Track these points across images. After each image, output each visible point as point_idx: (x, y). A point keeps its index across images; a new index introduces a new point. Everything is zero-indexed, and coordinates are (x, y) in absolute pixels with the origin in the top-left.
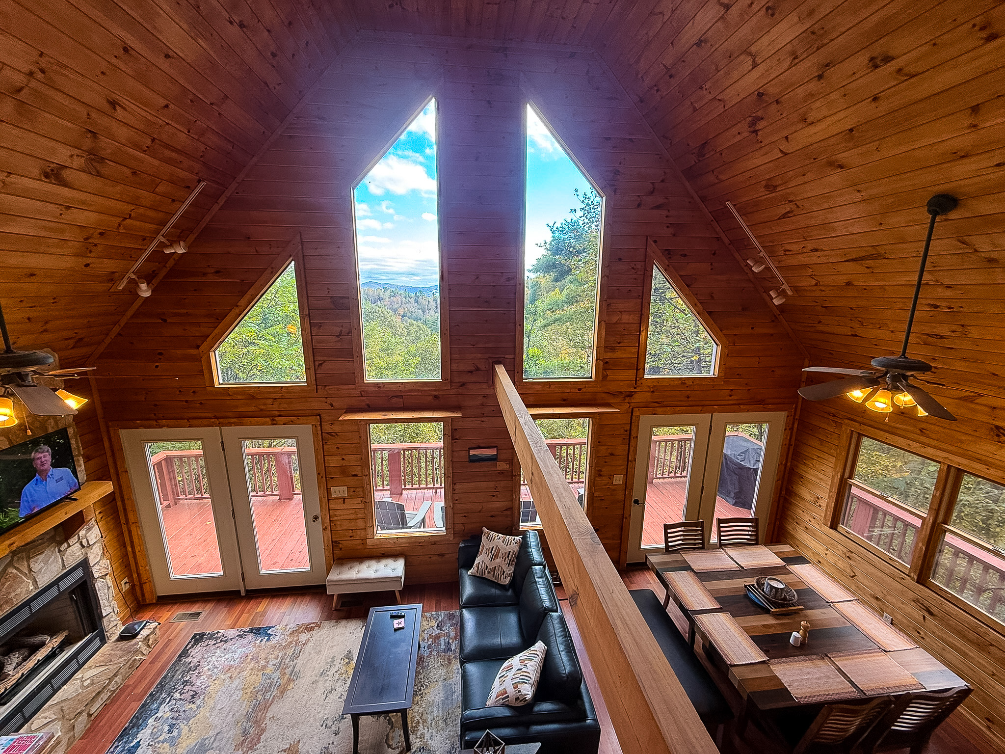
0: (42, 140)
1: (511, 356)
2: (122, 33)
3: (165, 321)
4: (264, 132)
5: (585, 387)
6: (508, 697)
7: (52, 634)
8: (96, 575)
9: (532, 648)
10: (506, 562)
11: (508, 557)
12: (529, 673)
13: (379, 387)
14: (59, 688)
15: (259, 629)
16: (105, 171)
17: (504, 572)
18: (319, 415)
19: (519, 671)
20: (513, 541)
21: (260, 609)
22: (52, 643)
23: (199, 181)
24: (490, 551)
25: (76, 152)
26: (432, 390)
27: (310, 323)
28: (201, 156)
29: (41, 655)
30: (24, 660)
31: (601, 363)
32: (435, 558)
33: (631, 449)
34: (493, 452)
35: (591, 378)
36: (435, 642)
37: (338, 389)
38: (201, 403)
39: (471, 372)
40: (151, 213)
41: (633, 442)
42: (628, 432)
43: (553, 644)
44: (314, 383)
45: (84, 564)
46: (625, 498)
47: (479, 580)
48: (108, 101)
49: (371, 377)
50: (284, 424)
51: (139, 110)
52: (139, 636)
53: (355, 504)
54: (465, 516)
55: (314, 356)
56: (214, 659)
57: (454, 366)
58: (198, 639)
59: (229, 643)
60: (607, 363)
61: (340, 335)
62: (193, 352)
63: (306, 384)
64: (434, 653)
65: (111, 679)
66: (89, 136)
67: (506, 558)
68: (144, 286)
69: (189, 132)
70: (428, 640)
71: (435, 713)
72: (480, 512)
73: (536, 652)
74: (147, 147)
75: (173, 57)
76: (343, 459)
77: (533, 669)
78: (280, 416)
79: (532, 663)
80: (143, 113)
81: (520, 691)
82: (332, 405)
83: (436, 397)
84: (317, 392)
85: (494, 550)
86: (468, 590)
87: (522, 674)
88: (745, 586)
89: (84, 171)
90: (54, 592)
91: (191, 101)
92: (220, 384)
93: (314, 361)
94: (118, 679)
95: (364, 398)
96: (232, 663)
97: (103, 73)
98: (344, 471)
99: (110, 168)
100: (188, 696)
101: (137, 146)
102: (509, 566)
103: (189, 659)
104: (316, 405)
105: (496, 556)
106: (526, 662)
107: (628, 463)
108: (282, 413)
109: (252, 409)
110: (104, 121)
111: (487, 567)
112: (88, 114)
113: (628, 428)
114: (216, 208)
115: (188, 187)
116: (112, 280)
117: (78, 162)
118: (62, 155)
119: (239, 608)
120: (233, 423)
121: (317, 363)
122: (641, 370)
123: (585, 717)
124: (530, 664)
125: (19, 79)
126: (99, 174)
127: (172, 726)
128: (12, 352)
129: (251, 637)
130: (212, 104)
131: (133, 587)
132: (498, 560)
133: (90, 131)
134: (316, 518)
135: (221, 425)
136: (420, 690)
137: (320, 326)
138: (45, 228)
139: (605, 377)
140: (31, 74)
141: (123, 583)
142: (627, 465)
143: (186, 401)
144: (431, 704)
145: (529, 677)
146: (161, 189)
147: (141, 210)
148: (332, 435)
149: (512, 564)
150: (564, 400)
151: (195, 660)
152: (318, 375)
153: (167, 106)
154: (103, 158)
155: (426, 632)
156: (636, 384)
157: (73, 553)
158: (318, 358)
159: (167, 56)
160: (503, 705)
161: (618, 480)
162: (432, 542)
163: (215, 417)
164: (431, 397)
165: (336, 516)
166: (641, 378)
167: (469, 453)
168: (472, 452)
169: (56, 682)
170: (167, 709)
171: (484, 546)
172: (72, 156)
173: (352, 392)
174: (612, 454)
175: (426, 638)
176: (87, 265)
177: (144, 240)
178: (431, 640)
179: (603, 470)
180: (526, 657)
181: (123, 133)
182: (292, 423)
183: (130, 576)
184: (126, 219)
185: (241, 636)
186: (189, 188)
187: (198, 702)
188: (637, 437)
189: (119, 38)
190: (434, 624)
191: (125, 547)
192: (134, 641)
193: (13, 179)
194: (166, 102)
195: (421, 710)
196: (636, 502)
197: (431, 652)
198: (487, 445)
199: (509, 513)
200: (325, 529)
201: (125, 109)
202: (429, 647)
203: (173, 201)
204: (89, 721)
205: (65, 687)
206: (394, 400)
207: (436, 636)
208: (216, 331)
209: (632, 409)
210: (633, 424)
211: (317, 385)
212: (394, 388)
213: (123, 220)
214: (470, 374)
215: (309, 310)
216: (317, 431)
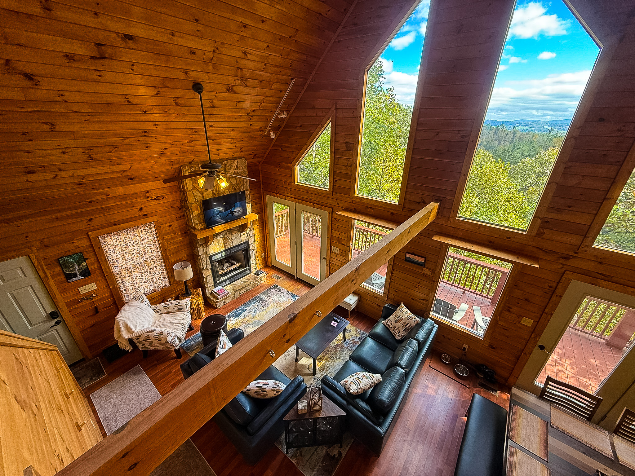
0: (224, 77)
1: (452, 198)
2: (241, 19)
3: (282, 149)
4: (324, 43)
5: (514, 238)
6: (346, 384)
7: (238, 262)
8: (251, 248)
9: (373, 375)
10: (403, 328)
11: (406, 326)
12: (361, 382)
13: (362, 200)
14: (236, 280)
15: (294, 295)
16: (248, 84)
17: (399, 332)
18: (332, 208)
20: (413, 319)
21: (298, 287)
22: (237, 265)
23: (292, 79)
24: (397, 317)
25: (237, 78)
26: (392, 209)
27: (334, 157)
28: (290, 66)
29: (233, 267)
30: (230, 266)
31: (539, 221)
32: (375, 305)
33: (550, 305)
34: (422, 260)
35: (525, 231)
36: (353, 344)
37: (342, 196)
38: (290, 190)
39: (419, 203)
40: (271, 99)
41: (554, 299)
42: (553, 289)
43: (387, 383)
44: (332, 190)
45: (247, 243)
46: (529, 339)
47: (386, 328)
48: (243, 52)
49: (358, 193)
50: (317, 208)
51: (256, 52)
52: (259, 276)
53: (341, 258)
54: (396, 291)
55: (334, 176)
56: (276, 297)
57: (408, 197)
58: (275, 287)
59: (283, 294)
60: (547, 222)
61: (347, 166)
62: (289, 165)
63: (328, 190)
64: (349, 348)
65: (247, 285)
66: (239, 70)
67: (404, 326)
68: (272, 133)
69: (281, 55)
70: (351, 341)
71: (333, 371)
72: (406, 293)
73: (373, 377)
74: (263, 68)
75: (266, 21)
76: (339, 234)
77: (365, 383)
78: (316, 204)
79: (367, 380)
80: (258, 53)
81: (350, 386)
82: (338, 204)
83: (392, 214)
84: (332, 195)
85: (400, 317)
86: (379, 329)
87: (358, 380)
89: (241, 86)
90: (237, 249)
91: (279, 39)
92: (297, 182)
93: (334, 178)
94: (250, 287)
95: (353, 204)
96: (280, 301)
97: (238, 41)
98: (339, 240)
99: (250, 82)
100: (263, 304)
101: (259, 70)
102: (404, 331)
103: (269, 292)
104: (332, 202)
105: (399, 321)
106: (364, 377)
107: (543, 314)
108: (317, 203)
109: (307, 197)
110: (244, 62)
111: (392, 324)
112: (237, 61)
113: (554, 285)
114: (303, 91)
115: (287, 83)
116: (262, 130)
117: (238, 82)
118: (231, 81)
119: (292, 283)
120: (300, 202)
121: (335, 180)
122: (590, 239)
123: (380, 425)
124: (365, 379)
125: (210, 55)
126: (247, 86)
127: (255, 311)
128: (211, 163)
129: (290, 295)
130: (290, 37)
131: (265, 258)
132: (399, 324)
133: (239, 68)
134: (324, 258)
135: (296, 202)
136: (333, 358)
137: (338, 159)
138: (232, 112)
139: (540, 234)
140: (214, 51)
141: (262, 254)
142: (542, 315)
143: (286, 188)
144: (334, 367)
145: (359, 384)
146: (274, 86)
147: (267, 98)
148: (336, 220)
149: (405, 331)
150: (491, 242)
151: (271, 294)
152: (334, 186)
153: (268, 46)
154: (247, 79)
155: (352, 337)
156: (578, 250)
157: (244, 237)
158: (335, 177)
159: (263, 21)
161: (527, 322)
162: (374, 296)
163: (294, 198)
164: (389, 213)
165: (332, 261)
166: (587, 246)
167: (406, 255)
168: (408, 255)
169: (236, 278)
170: (257, 305)
171: (396, 312)
172: (235, 80)
173: (348, 199)
174: (527, 300)
175: (350, 339)
176: (251, 125)
177: (271, 111)
178: (352, 342)
179: (513, 308)
180: (366, 376)
181: (251, 65)
182: (321, 209)
183: (265, 253)
184: (262, 103)
185: (287, 294)
186: (287, 84)
187: (265, 308)
188: (561, 296)
189: (241, 22)
190: (358, 336)
191: (265, 241)
192: (258, 276)
193: (218, 94)
194: (267, 44)
195: (328, 365)
196: (542, 347)
197: (348, 346)
198: (420, 255)
199: (424, 302)
200: (327, 265)
201: (250, 54)
202: (349, 344)
203: (281, 91)
204: (239, 295)
205: (237, 281)
206: (369, 209)
207: (355, 342)
208: (298, 156)
209: (565, 271)
210: (560, 284)
211: (333, 192)
212: (369, 202)
213: (261, 104)
214: (417, 204)
215: (335, 149)
216: (330, 216)
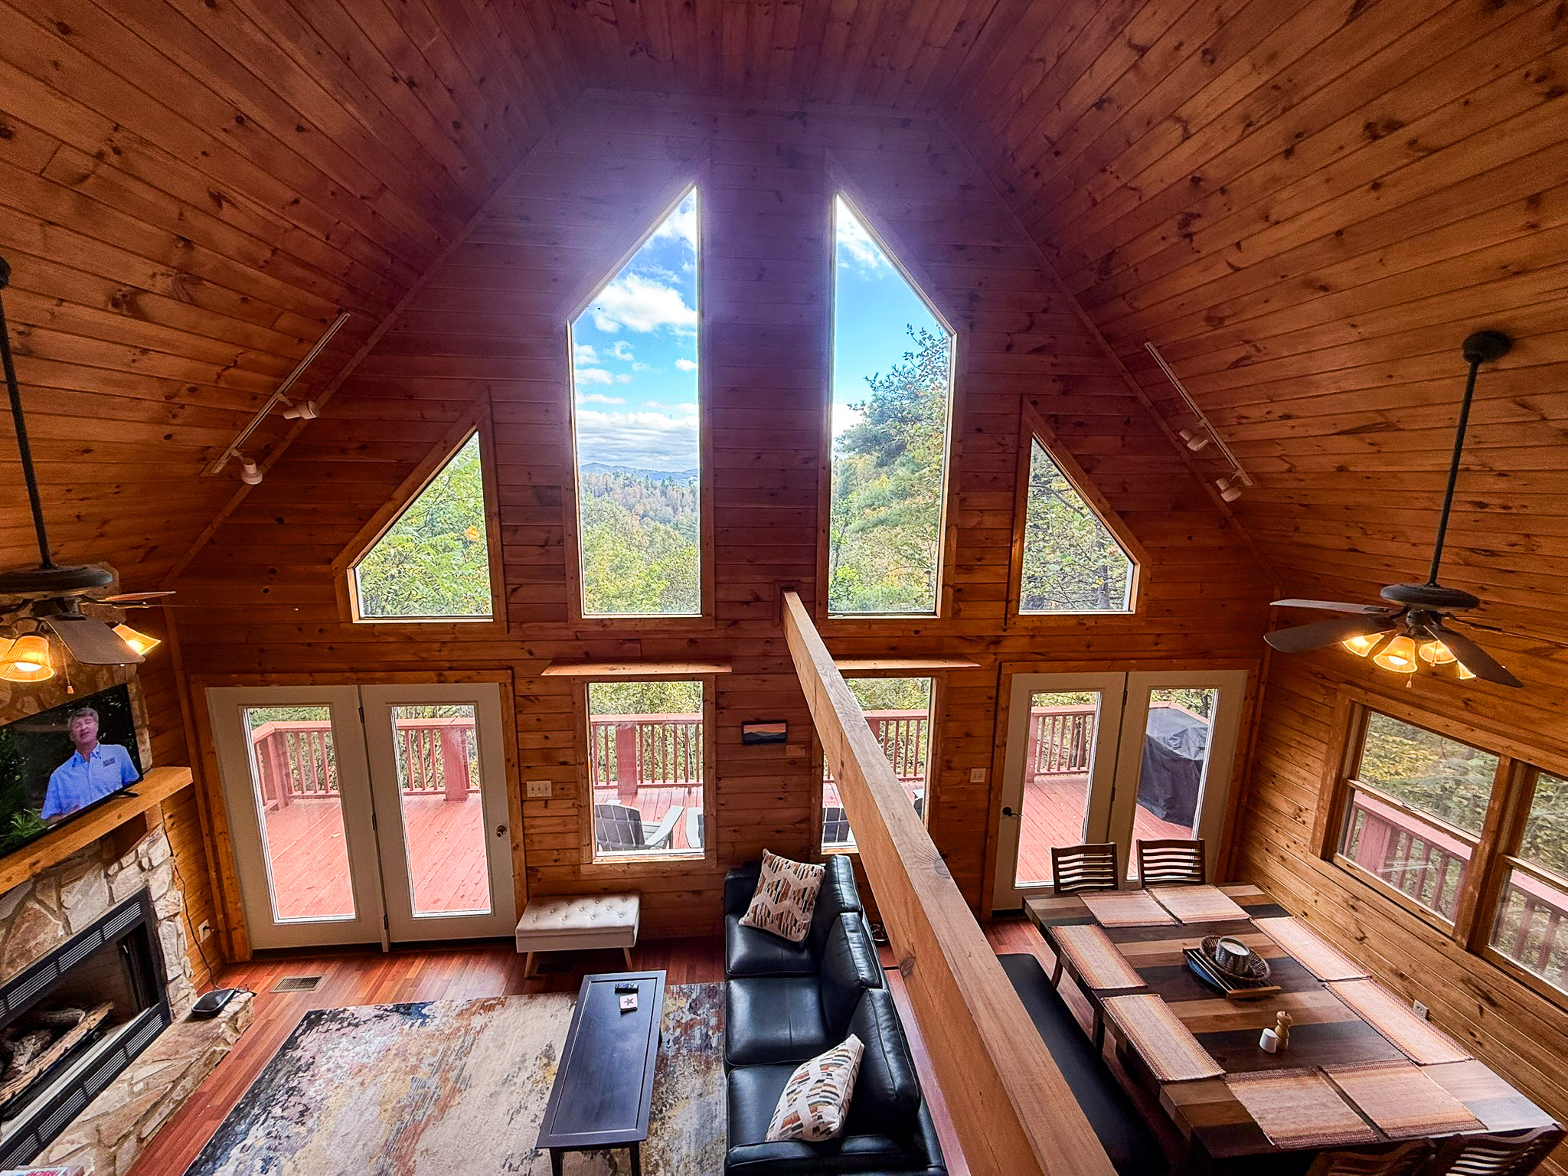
0: (111, 251)
1: (810, 579)
2: (233, 95)
3: (280, 521)
4: (439, 239)
5: (926, 629)
6: (801, 1126)
7: (90, 1007)
8: (160, 915)
9: (840, 1047)
10: (800, 906)
11: (803, 897)
12: (835, 1087)
13: (604, 626)
14: (96, 1095)
15: (408, 1007)
16: (200, 295)
17: (796, 921)
18: (511, 668)
19: (819, 1084)
20: (811, 872)
21: (412, 972)
22: (90, 1021)
23: (340, 312)
24: (774, 887)
25: (162, 269)
26: (688, 631)
27: (501, 526)
28: (345, 275)
29: (70, 1040)
30: (44, 1048)
31: (951, 591)
32: (686, 897)
33: (999, 727)
34: (779, 729)
35: (935, 614)
36: (686, 1033)
37: (541, 628)
38: (331, 648)
39: (747, 603)
40: (266, 359)
41: (1001, 716)
42: (994, 701)
43: (875, 1041)
44: (504, 618)
45: (143, 898)
46: (989, 806)
47: (755, 932)
48: (211, 195)
49: (592, 609)
50: (457, 682)
51: (254, 207)
52: (222, 1014)
53: (563, 808)
54: (735, 831)
55: (505, 577)
56: (337, 1053)
57: (721, 595)
58: (313, 1020)
59: (362, 1028)
60: (959, 590)
61: (546, 545)
62: (322, 568)
63: (492, 620)
64: (684, 1051)
65: (175, 1083)
66: (180, 245)
67: (799, 899)
68: (251, 469)
69: (327, 238)
70: (674, 1030)
71: (684, 1151)
72: (759, 824)
73: (846, 1053)
74: (265, 261)
75: (308, 131)
76: (546, 738)
77: (842, 1080)
78: (450, 669)
79: (841, 1071)
80: (261, 212)
81: (820, 1117)
82: (531, 653)
83: (692, 641)
84: (508, 632)
85: (780, 885)
86: (739, 949)
87: (824, 1088)
88: (1185, 951)
89: (171, 297)
90: (95, 940)
91: (333, 194)
92: (360, 619)
93: (506, 585)
94: (187, 1083)
95: (580, 643)
96: (365, 1060)
97: (204, 153)
98: (547, 756)
99: (209, 293)
100: (293, 1112)
101: (251, 261)
102: (804, 912)
103: (298, 1053)
104: (506, 652)
105: (781, 897)
106: (831, 1069)
107: (993, 749)
108: (454, 665)
109: (411, 658)
110: (201, 223)
111: (769, 912)
112: (181, 214)
113: (994, 693)
114: (363, 352)
115: (323, 321)
116: (204, 459)
117: (163, 284)
118: (139, 273)
119: (378, 972)
120: (379, 679)
121: (509, 588)
122: (1014, 603)
123: (926, 1163)
124: (836, 1072)
125: (84, 164)
126: (193, 302)
127: (267, 1161)
128: (52, 567)
129: (396, 1018)
130: (363, 198)
131: (215, 938)
132: (787, 903)
133: (183, 239)
134: (502, 830)
135: (359, 682)
136: (661, 1111)
137: (515, 529)
138: (108, 381)
139: (956, 613)
140: (100, 156)
141: (201, 928)
142: (993, 752)
143: (309, 645)
144: (678, 1135)
145: (835, 1094)
146: (284, 322)
147: (252, 355)
148: (531, 700)
149: (808, 909)
150: (893, 649)
151: (308, 1055)
152: (511, 607)
153: (296, 202)
154: (200, 279)
155: (671, 1016)
156: (1005, 624)
157: (127, 879)
158: (511, 580)
159: (300, 129)
160: (793, 1139)
161: (978, 776)
162: (683, 871)
163: (353, 670)
164: (684, 642)
165: (532, 827)
166: (1014, 615)
167: (743, 731)
168: (748, 729)
169: (91, 1085)
170: (261, 1133)
171: (764, 879)
172: (154, 275)
173: (563, 632)
174: (968, 735)
175: (671, 1027)
176: (168, 437)
177: (255, 398)
178: (678, 1030)
179: (954, 759)
180: (830, 1061)
181: (230, 241)
182: (469, 680)
183: (212, 918)
184: (229, 367)
185: (380, 1017)
186: (325, 323)
187: (310, 1123)
188: (1008, 708)
189: (231, 103)
190: (684, 1003)
191: (206, 870)
192: (215, 1021)
193: (66, 308)
194: (297, 196)
195: (662, 1144)
196: (1007, 812)
197: (678, 1049)
198: (775, 718)
199: (804, 826)
200: (515, 848)
201: (233, 205)
202: (676, 1041)
203: (301, 341)
204: (137, 1152)
205: (104, 1093)
206: (628, 646)
207: (686, 1023)
208: (358, 538)
209: (1001, 663)
210: (1001, 687)
211: (508, 622)
212: (628, 627)
213: (225, 370)
214: (745, 606)
215: (499, 506)
216: (507, 693)
